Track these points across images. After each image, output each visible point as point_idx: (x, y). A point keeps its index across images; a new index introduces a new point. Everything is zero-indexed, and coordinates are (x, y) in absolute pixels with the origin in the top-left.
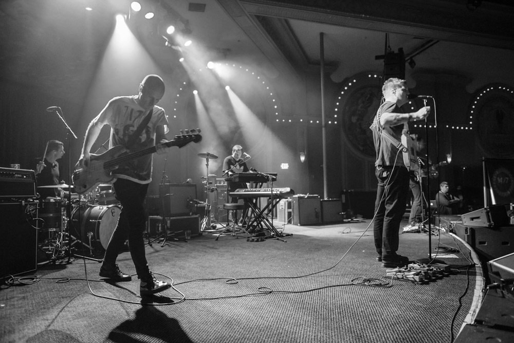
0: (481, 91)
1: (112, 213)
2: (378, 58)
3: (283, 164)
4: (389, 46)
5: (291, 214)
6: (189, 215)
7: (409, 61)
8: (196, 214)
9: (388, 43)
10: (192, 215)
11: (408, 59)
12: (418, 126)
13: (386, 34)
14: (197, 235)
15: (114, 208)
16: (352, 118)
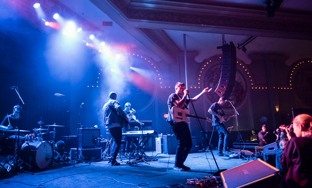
0: (296, 64)
1: (45, 146)
2: (218, 48)
3: (165, 115)
4: (225, 41)
5: (163, 147)
6: (95, 148)
7: (242, 48)
8: (99, 147)
9: (224, 39)
10: (97, 148)
11: (241, 48)
12: (254, 88)
13: (223, 35)
14: (100, 160)
15: (46, 143)
16: (210, 84)
